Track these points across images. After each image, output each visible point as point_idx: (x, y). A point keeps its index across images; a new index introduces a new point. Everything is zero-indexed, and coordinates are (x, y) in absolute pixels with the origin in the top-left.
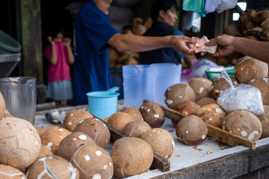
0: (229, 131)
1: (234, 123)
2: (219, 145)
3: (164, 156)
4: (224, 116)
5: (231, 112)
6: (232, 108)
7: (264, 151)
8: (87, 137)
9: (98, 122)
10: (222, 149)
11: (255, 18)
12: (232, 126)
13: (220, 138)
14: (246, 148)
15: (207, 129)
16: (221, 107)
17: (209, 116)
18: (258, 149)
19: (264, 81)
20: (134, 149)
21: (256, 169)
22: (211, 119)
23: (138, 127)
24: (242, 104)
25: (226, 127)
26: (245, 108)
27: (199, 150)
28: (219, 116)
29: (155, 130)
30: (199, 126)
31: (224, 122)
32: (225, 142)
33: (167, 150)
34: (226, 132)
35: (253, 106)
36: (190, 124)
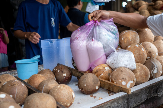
0: (114, 82)
1: (117, 76)
2: (109, 92)
3: (67, 104)
4: (111, 72)
5: (115, 69)
6: (115, 66)
7: (137, 94)
8: (6, 96)
9: (18, 82)
10: (109, 95)
11: (135, 5)
12: (116, 79)
13: (109, 88)
14: (125, 94)
15: (99, 82)
16: (108, 66)
17: (101, 72)
18: (133, 93)
19: (136, 46)
20: (40, 102)
21: (133, 107)
22: (102, 75)
23: (48, 84)
24: (121, 63)
25: (112, 80)
26: (124, 66)
27: (94, 97)
28: (107, 72)
29: (59, 86)
30: (94, 81)
31: (111, 76)
32: (112, 90)
33: (68, 100)
34: (112, 83)
35: (129, 64)
36: (87, 79)
